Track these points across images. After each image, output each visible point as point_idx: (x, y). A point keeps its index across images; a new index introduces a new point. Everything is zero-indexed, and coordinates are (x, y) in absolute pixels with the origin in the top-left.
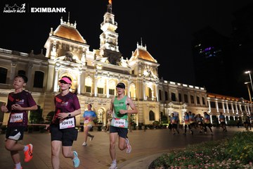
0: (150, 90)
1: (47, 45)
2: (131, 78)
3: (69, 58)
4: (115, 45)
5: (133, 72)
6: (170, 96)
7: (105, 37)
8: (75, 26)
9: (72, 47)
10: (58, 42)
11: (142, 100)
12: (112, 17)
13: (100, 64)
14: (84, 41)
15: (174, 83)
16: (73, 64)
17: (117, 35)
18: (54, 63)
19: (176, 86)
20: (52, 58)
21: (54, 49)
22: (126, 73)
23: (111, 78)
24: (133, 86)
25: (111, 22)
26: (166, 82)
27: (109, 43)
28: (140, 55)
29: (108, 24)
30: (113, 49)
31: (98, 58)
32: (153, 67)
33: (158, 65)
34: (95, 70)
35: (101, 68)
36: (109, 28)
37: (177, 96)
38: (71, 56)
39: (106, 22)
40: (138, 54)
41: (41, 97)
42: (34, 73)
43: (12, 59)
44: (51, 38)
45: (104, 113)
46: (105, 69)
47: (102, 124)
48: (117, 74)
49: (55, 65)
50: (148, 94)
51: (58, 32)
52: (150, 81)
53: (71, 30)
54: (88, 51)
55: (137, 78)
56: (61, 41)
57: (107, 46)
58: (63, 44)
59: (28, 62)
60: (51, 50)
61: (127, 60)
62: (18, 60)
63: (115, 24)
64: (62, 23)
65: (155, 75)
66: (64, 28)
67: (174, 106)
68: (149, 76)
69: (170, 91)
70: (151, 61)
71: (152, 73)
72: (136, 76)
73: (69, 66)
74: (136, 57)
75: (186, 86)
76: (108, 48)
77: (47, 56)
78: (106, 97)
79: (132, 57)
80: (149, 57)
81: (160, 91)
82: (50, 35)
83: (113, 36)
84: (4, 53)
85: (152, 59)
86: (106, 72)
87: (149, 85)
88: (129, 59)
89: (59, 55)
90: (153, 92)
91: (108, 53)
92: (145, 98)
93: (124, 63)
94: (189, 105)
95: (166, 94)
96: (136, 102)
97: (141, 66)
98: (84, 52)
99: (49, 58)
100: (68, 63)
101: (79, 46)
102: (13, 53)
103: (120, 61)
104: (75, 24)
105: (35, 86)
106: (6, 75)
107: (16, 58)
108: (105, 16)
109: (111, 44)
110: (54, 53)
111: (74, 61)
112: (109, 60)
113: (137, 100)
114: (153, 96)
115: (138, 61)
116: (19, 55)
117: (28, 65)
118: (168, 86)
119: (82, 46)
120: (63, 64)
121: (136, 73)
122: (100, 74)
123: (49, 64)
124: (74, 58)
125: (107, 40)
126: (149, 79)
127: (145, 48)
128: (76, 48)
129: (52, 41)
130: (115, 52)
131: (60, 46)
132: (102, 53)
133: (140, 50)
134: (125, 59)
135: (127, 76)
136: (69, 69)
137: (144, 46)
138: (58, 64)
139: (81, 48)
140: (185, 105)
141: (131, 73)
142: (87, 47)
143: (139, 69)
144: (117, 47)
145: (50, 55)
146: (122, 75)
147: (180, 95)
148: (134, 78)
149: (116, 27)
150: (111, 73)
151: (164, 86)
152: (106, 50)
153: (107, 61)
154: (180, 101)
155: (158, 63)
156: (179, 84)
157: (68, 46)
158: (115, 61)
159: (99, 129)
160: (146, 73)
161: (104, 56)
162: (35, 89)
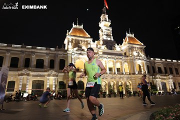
0: (140, 66)
1: (66, 42)
2: (124, 58)
3: (80, 48)
4: (110, 36)
5: (125, 53)
6: (157, 70)
7: (102, 32)
8: (82, 27)
9: (81, 41)
10: (72, 39)
11: (134, 74)
12: (107, 16)
13: (101, 51)
14: (89, 36)
15: (159, 59)
16: (83, 52)
17: (111, 29)
18: (71, 53)
19: (161, 62)
20: (69, 50)
21: (70, 44)
22: (120, 55)
23: (109, 59)
24: (126, 64)
25: (106, 21)
26: (152, 59)
27: (106, 35)
28: (129, 41)
29: (104, 22)
30: (109, 39)
31: (99, 46)
32: (141, 48)
33: (144, 47)
34: (97, 55)
35: (101, 53)
36: (105, 25)
37: (163, 69)
38: (81, 47)
39: (103, 21)
40: (128, 40)
41: (64, 76)
42: (59, 61)
43: (46, 53)
44: (68, 37)
45: (106, 84)
46: (104, 53)
47: (105, 93)
48: (113, 56)
49: (72, 54)
50: (138, 70)
51: (72, 33)
52: (139, 59)
53: (80, 30)
54: (92, 43)
55: (129, 58)
56: (74, 38)
57: (105, 37)
58: (75, 40)
59: (55, 54)
60: (68, 44)
61: (120, 46)
62: (50, 53)
63: (109, 21)
64: (74, 26)
65: (142, 55)
66: (76, 29)
67: (161, 77)
68: (138, 56)
69: (156, 66)
70: (139, 44)
71: (140, 53)
72: (128, 57)
73: (80, 54)
74: (127, 42)
75: (170, 61)
76: (105, 39)
77: (66, 49)
78: (107, 73)
79: (124, 43)
80: (137, 41)
81: (148, 66)
82: (67, 35)
83: (108, 30)
84: (41, 50)
85: (139, 43)
86: (105, 56)
87: (139, 62)
88: (121, 45)
89: (74, 47)
90: (142, 68)
91: (106, 43)
92: (137, 72)
93: (118, 48)
94: (174, 76)
95: (154, 68)
96: (130, 76)
97: (131, 49)
98: (90, 44)
99: (68, 50)
100: (79, 52)
101: (86, 39)
102: (46, 49)
103: (114, 47)
104: (82, 26)
105: (60, 69)
106: (43, 63)
107: (48, 52)
108: (101, 17)
109: (108, 35)
110: (70, 46)
111: (83, 50)
112: (107, 47)
113: (130, 74)
114: (143, 71)
115: (128, 45)
116: (50, 50)
117: (56, 56)
118: (154, 62)
119: (88, 40)
120: (76, 53)
121: (127, 54)
122: (102, 57)
123: (68, 54)
124: (83, 48)
125: (104, 34)
126: (138, 58)
127: (133, 36)
128: (84, 41)
129: (68, 39)
130: (111, 40)
131: (74, 41)
132: (101, 42)
133: (129, 37)
134: (118, 45)
135: (121, 57)
136: (81, 56)
137: (132, 34)
138: (73, 54)
139: (87, 41)
140: (171, 76)
141: (124, 54)
142: (91, 40)
143: (129, 52)
144: (112, 37)
145: (68, 48)
146: (117, 57)
147: (165, 68)
148: (126, 58)
149: (110, 23)
150: (109, 56)
151: (150, 62)
152: (104, 40)
153: (106, 48)
154: (166, 73)
155: (144, 45)
156: (164, 60)
157: (78, 41)
158: (111, 47)
159: (104, 97)
160: (135, 54)
161: (103, 45)
162: (60, 71)
